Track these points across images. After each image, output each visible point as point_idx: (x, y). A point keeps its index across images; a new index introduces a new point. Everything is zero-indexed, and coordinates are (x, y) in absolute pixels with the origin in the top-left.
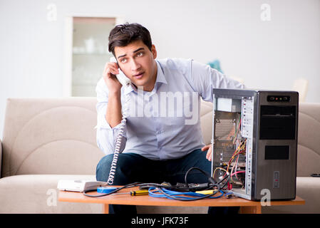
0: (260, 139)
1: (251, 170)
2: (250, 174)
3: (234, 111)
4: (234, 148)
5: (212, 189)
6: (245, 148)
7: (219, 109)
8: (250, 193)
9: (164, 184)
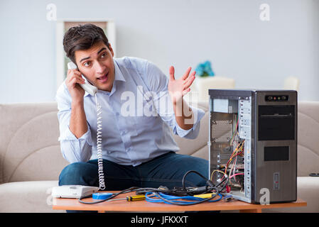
0: (259, 140)
1: (250, 172)
2: (250, 176)
3: (231, 112)
4: (231, 150)
5: (210, 192)
6: (243, 149)
7: (215, 111)
8: (249, 195)
9: (161, 188)
